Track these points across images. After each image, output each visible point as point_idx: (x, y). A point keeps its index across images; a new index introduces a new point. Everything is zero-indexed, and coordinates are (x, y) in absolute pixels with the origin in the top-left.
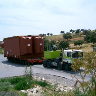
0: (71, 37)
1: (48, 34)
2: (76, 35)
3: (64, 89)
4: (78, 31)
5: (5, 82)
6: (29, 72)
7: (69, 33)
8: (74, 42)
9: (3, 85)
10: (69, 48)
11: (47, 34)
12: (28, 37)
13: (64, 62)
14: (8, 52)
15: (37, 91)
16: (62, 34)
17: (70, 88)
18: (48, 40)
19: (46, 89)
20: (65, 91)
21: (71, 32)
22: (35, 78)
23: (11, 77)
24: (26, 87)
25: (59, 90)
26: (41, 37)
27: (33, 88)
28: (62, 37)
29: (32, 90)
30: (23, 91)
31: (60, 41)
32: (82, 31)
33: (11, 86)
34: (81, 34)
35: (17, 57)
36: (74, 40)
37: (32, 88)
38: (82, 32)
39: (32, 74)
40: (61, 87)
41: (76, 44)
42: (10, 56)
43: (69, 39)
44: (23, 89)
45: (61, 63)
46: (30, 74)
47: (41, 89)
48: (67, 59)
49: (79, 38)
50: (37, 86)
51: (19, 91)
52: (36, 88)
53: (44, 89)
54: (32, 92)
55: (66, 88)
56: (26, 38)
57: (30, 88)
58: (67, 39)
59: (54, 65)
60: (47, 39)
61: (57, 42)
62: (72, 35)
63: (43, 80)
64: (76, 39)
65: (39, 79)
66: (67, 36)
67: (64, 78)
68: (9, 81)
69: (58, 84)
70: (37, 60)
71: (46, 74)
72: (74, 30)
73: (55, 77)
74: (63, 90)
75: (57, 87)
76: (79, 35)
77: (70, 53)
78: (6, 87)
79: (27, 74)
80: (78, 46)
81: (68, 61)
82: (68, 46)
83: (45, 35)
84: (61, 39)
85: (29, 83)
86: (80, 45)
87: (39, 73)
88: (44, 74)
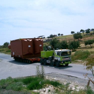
0: (81, 37)
1: (59, 35)
2: (86, 35)
3: (76, 88)
4: (88, 31)
5: (18, 82)
6: (41, 72)
7: (79, 33)
8: (85, 42)
9: (16, 85)
10: (80, 48)
11: (57, 35)
12: (29, 40)
13: (55, 60)
14: (14, 53)
15: (49, 91)
16: (72, 34)
17: (82, 88)
18: (59, 41)
19: (58, 89)
20: (77, 90)
21: (82, 32)
22: (47, 78)
23: (23, 77)
24: (38, 87)
25: (71, 89)
26: (40, 39)
27: (46, 88)
28: (72, 37)
29: (44, 90)
30: (36, 91)
31: (71, 41)
32: (92, 30)
33: (24, 86)
34: (91, 34)
35: (21, 57)
36: (85, 40)
37: (44, 88)
38: (92, 32)
39: (44, 74)
40: (72, 86)
41: (86, 44)
42: (15, 56)
43: (79, 39)
44: (35, 89)
45: (53, 61)
46: (42, 74)
47: (53, 88)
48: (57, 58)
49: (90, 38)
50: (49, 85)
51: (31, 91)
52: (48, 87)
53: (56, 88)
54: (45, 91)
55: (78, 88)
56: (27, 40)
57: (43, 88)
58: (78, 39)
59: (49, 62)
60: (58, 39)
61: (68, 42)
62: (82, 35)
63: (54, 80)
64: (87, 38)
65: (51, 79)
66: (77, 36)
67: (76, 77)
68: (22, 82)
69: (70, 83)
70: (37, 59)
71: (57, 73)
72: (84, 30)
73: (67, 77)
74: (75, 90)
75: (69, 86)
76: (90, 35)
77: (59, 52)
78: (19, 87)
79: (39, 74)
80: (89, 46)
81: (58, 59)
82: (79, 46)
83: (56, 35)
84: (71, 39)
85: (41, 83)
86: (91, 44)
87: (50, 73)
88: (56, 73)
